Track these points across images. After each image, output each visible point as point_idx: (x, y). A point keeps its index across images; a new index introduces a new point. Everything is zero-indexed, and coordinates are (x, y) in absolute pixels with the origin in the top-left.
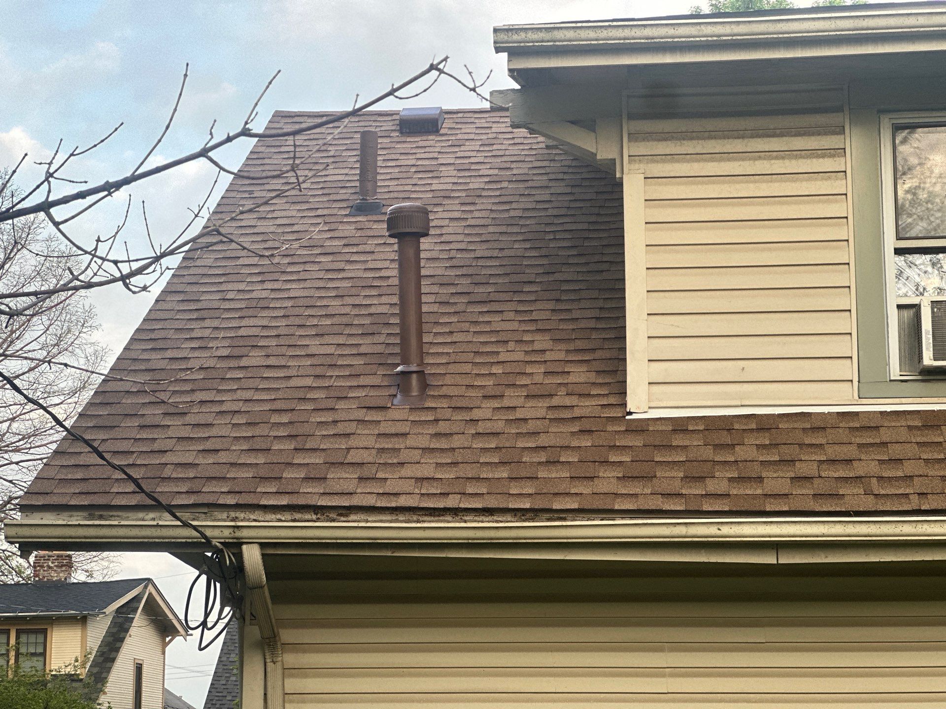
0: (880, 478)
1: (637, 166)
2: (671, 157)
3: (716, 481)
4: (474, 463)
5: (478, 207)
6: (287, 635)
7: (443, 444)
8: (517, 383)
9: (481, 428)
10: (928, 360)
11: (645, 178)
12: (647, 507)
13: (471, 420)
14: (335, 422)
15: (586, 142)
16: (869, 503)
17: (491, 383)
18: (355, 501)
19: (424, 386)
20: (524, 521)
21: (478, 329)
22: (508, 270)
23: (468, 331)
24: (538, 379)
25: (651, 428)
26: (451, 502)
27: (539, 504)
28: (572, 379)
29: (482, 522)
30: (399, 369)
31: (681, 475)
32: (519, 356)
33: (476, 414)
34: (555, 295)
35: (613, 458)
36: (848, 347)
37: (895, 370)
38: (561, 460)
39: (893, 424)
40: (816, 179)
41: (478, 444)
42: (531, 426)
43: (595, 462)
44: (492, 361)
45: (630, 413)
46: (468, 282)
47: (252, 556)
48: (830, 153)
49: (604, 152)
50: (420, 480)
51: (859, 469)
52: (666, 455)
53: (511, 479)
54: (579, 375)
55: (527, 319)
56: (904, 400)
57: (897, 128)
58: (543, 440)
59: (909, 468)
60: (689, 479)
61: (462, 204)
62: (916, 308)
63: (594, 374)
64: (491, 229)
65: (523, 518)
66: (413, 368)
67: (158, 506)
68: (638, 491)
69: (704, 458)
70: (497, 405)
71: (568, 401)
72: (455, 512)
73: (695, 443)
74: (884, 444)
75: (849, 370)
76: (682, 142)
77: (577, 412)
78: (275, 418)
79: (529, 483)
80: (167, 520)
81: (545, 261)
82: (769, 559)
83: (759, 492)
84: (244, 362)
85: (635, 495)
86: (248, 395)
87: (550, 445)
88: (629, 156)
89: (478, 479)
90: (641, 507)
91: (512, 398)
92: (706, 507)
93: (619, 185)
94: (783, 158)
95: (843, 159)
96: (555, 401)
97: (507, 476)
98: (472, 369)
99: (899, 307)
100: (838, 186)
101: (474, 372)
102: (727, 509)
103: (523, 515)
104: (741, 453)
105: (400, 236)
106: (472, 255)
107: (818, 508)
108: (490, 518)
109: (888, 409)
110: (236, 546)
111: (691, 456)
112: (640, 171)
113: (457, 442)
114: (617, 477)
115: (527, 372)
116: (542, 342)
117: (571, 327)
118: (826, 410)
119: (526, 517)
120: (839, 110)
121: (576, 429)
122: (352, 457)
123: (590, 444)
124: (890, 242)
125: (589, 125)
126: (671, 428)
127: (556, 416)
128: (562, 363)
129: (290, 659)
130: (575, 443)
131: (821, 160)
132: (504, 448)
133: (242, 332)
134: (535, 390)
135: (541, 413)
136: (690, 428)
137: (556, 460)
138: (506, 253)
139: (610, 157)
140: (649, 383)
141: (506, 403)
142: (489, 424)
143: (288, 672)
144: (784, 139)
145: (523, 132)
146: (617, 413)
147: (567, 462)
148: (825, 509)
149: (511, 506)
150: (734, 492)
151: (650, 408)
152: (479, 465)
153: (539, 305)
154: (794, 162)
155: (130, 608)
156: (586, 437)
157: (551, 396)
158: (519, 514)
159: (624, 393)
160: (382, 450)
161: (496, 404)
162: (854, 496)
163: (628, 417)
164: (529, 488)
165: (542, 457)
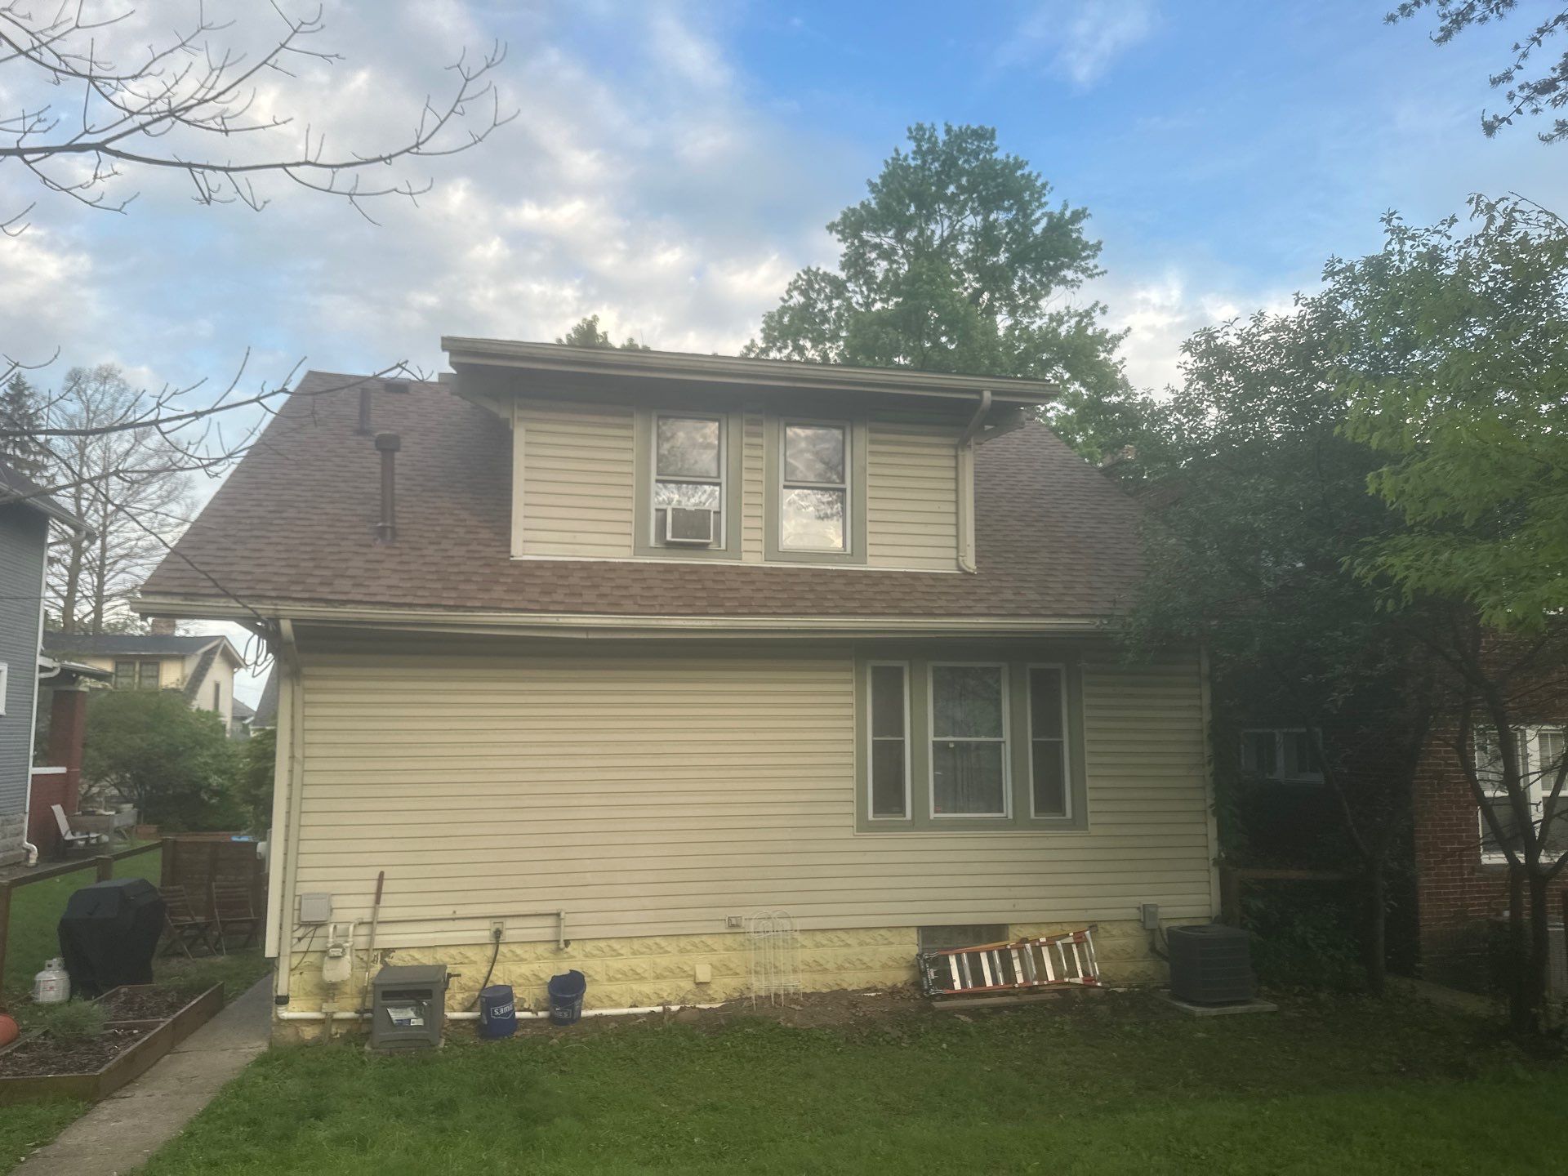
0: (642, 596)
1: (521, 424)
2: (541, 420)
3: (557, 594)
4: (422, 579)
5: (430, 438)
6: (306, 671)
7: (406, 568)
8: (449, 536)
9: (427, 560)
10: (669, 537)
11: (526, 430)
12: (518, 607)
13: (421, 555)
14: (340, 552)
15: (494, 408)
16: (636, 609)
17: (434, 536)
18: (350, 597)
19: (395, 534)
20: (448, 612)
21: (427, 505)
22: (447, 474)
23: (422, 506)
24: (461, 535)
25: (524, 565)
26: (408, 600)
27: (459, 603)
28: (480, 536)
29: (425, 611)
30: (380, 524)
31: (539, 590)
32: (451, 522)
33: (425, 552)
34: (473, 490)
35: (502, 580)
36: (630, 528)
37: (652, 542)
38: (472, 580)
39: (650, 569)
41: (425, 569)
42: (456, 561)
43: (492, 582)
44: (435, 523)
45: (512, 557)
46: (423, 479)
47: (286, 626)
48: (625, 427)
49: (504, 414)
50: (390, 587)
51: (632, 591)
52: (531, 580)
53: (444, 589)
54: (485, 534)
55: (456, 502)
56: (656, 558)
57: (660, 417)
58: (463, 568)
59: (656, 592)
60: (544, 593)
61: (421, 435)
62: (665, 511)
63: (493, 534)
64: (437, 450)
65: (448, 610)
66: (388, 524)
67: (227, 595)
68: (515, 598)
69: (552, 582)
71: (477, 548)
72: (410, 606)
73: (548, 575)
74: (645, 579)
75: (630, 541)
77: (483, 554)
78: (303, 548)
79: (453, 592)
80: (234, 604)
81: (468, 471)
82: (583, 636)
83: (580, 601)
84: (285, 515)
85: (513, 600)
86: (286, 534)
87: (467, 571)
88: (517, 418)
89: (424, 588)
90: (516, 607)
91: (446, 544)
92: (551, 608)
93: (511, 433)
95: (632, 431)
96: (470, 548)
97: (441, 587)
98: (423, 527)
99: (657, 510)
100: (628, 445)
101: (424, 529)
102: (563, 609)
104: (572, 581)
105: (383, 450)
106: (426, 464)
107: (609, 611)
108: (430, 609)
109: (648, 561)
110: (276, 620)
111: (545, 581)
112: (523, 426)
113: (413, 567)
114: (504, 591)
115: (455, 531)
116: (464, 515)
117: (481, 508)
118: (617, 560)
119: (450, 609)
120: (630, 404)
121: (482, 564)
122: (349, 573)
123: (489, 572)
124: (654, 476)
125: (495, 398)
126: (535, 566)
127: (471, 556)
128: (476, 527)
129: (308, 684)
130: (481, 571)
131: (621, 430)
132: (440, 571)
133: (283, 498)
134: (459, 541)
135: (462, 554)
136: (546, 566)
137: (469, 579)
138: (446, 464)
139: (507, 417)
140: (524, 541)
141: (442, 547)
142: (431, 558)
143: (307, 690)
145: (456, 398)
146: (505, 556)
147: (475, 581)
148: (614, 611)
149: (443, 603)
150: (567, 601)
151: (523, 554)
152: (425, 580)
153: (464, 495)
155: (212, 651)
156: (487, 568)
157: (468, 545)
158: (447, 608)
159: (509, 546)
160: (367, 570)
161: (436, 547)
162: (628, 605)
163: (511, 559)
164: (453, 594)
165: (462, 578)
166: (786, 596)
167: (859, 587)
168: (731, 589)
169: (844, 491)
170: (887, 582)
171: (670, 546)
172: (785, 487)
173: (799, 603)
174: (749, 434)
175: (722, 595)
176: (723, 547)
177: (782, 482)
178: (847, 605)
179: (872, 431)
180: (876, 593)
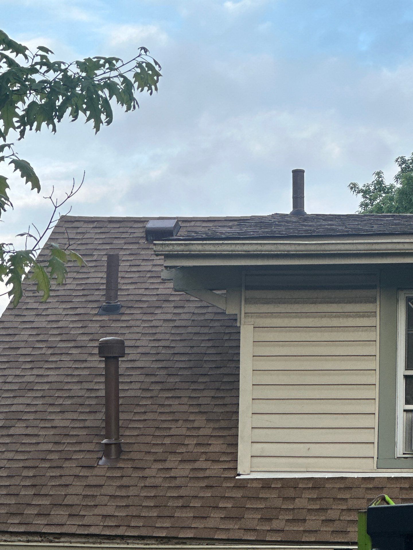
3: (278, 521)
4: (139, 506)
7: (124, 493)
8: (177, 451)
9: (148, 482)
12: (233, 538)
13: (143, 477)
17: (161, 451)
20: (161, 544)
21: (162, 410)
23: (156, 412)
24: (190, 448)
25: (249, 485)
28: (211, 449)
29: (138, 544)
31: (259, 517)
35: (221, 505)
37: (400, 450)
38: (190, 506)
42: (178, 482)
43: (210, 507)
44: (165, 434)
45: (239, 475)
46: (165, 373)
50: (104, 517)
52: (254, 504)
53: (158, 517)
55: (194, 403)
56: (403, 470)
58: (182, 492)
60: (263, 519)
63: (226, 445)
65: (161, 542)
66: (112, 441)
68: (231, 527)
69: (275, 506)
70: (161, 467)
71: (204, 465)
73: (273, 496)
75: (373, 451)
77: (208, 473)
78: (26, 472)
79: (168, 520)
83: (301, 529)
84: (12, 431)
85: (229, 530)
86: (10, 455)
87: (186, 495)
89: (139, 517)
90: (230, 538)
91: (172, 462)
92: (268, 539)
96: (197, 465)
97: (156, 515)
98: (152, 440)
101: (153, 442)
102: (279, 539)
103: (162, 540)
104: (299, 503)
106: (172, 351)
107: (332, 541)
108: (142, 541)
109: (393, 475)
111: (268, 504)
114: (221, 518)
115: (185, 443)
116: (200, 421)
117: (221, 411)
118: (356, 475)
121: (204, 485)
123: (210, 495)
126: (261, 486)
127: (195, 475)
128: (208, 437)
130: (201, 494)
132: (158, 496)
133: (12, 408)
134: (187, 457)
135: (186, 473)
136: (273, 486)
137: (187, 505)
138: (195, 350)
140: (252, 456)
141: (167, 465)
142: (153, 480)
146: (231, 474)
147: (194, 506)
148: (336, 540)
149: (154, 535)
150: (287, 528)
151: (251, 471)
152: (141, 507)
153: (206, 393)
156: (209, 490)
157: (195, 461)
158: (159, 540)
159: (236, 461)
161: (159, 466)
163: (237, 477)
164: (167, 524)
165: (180, 503)
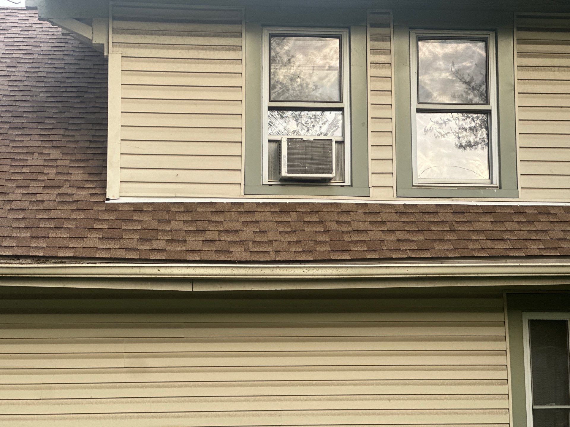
0: (254, 242)
1: (117, 49)
2: (139, 45)
3: (158, 242)
4: (9, 227)
5: (18, 69)
8: (39, 179)
9: (14, 205)
10: (284, 173)
11: (122, 57)
12: (116, 257)
13: (7, 201)
15: (86, 33)
16: (247, 256)
17: (22, 178)
20: (39, 263)
21: (15, 144)
22: (35, 109)
23: (9, 146)
24: (52, 177)
25: (120, 209)
27: (49, 253)
28: (73, 177)
29: (12, 264)
31: (138, 237)
32: (41, 162)
34: (65, 126)
35: (96, 227)
36: (239, 164)
37: (265, 178)
38: (64, 227)
39: (263, 210)
40: (224, 64)
41: (12, 216)
42: (46, 205)
43: (85, 228)
44: (23, 164)
45: (108, 199)
46: (10, 115)
48: (233, 48)
49: (98, 40)
51: (243, 236)
52: (129, 225)
53: (32, 238)
54: (78, 175)
55: (46, 140)
56: (270, 196)
57: (272, 36)
58: (53, 215)
59: (270, 236)
60: (142, 240)
61: (8, 67)
62: (279, 142)
63: (87, 175)
64: (26, 83)
65: (38, 261)
68: (111, 246)
69: (152, 227)
70: (24, 192)
71: (70, 191)
73: (147, 219)
74: (257, 222)
75: (239, 177)
76: (146, 36)
77: (75, 198)
79: (43, 240)
81: (59, 105)
82: (187, 288)
83: (184, 248)
85: (109, 249)
87: (58, 217)
88: (113, 43)
89: (11, 237)
90: (112, 257)
91: (34, 188)
92: (152, 257)
93: (106, 60)
94: (206, 49)
95: (240, 52)
96: (62, 191)
97: (29, 236)
98: (10, 169)
99: (270, 141)
100: (237, 68)
101: (11, 171)
102: (164, 258)
103: (39, 260)
104: (174, 225)
106: (13, 99)
107: (217, 259)
108: (17, 262)
109: (261, 201)
111: (144, 226)
112: (119, 52)
114: (99, 238)
115: (45, 172)
116: (55, 154)
117: (74, 146)
118: (225, 201)
119: (40, 261)
120: (240, 23)
121: (75, 208)
123: (83, 218)
124: (266, 103)
125: (88, 22)
126: (133, 209)
127: (62, 200)
128: (68, 168)
130: (73, 217)
131: (228, 52)
132: (28, 218)
134: (49, 183)
135: (53, 198)
136: (145, 209)
137: (61, 226)
138: (35, 98)
139: (101, 42)
140: (121, 182)
141: (31, 190)
142: (19, 203)
144: (206, 38)
145: (47, 24)
146: (101, 199)
147: (68, 228)
148: (221, 259)
149: (31, 254)
150: (169, 248)
151: (120, 196)
152: (11, 228)
153: (54, 132)
154: (212, 52)
156: (81, 213)
157: (59, 187)
158: (36, 259)
159: (105, 187)
162: (239, 252)
163: (107, 202)
164: (43, 243)
165: (52, 224)
166: (422, 238)
167: (509, 226)
168: (358, 231)
169: (488, 113)
170: (543, 218)
171: (286, 182)
172: (419, 111)
173: (437, 246)
174: (376, 51)
175: (347, 238)
176: (348, 182)
177: (415, 106)
178: (496, 247)
179: (521, 42)
180: (530, 232)
